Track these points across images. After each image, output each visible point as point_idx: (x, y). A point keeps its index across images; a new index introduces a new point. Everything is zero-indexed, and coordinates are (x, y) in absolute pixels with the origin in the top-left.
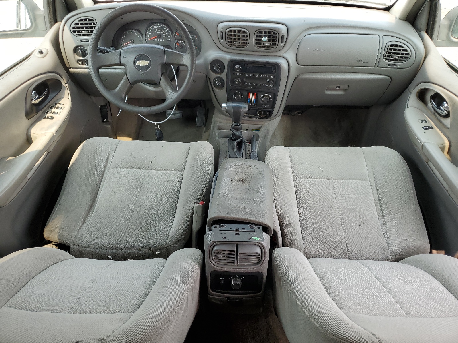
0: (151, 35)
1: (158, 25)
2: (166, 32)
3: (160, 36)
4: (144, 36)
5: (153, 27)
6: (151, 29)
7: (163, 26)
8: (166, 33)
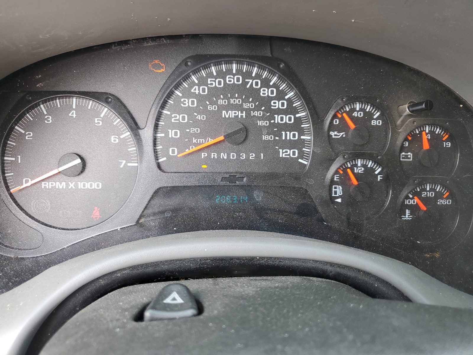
0: (188, 126)
1: (229, 72)
2: (279, 112)
3: (243, 135)
4: (147, 134)
5: (202, 82)
6: (188, 94)
7: (258, 76)
8: (277, 119)
